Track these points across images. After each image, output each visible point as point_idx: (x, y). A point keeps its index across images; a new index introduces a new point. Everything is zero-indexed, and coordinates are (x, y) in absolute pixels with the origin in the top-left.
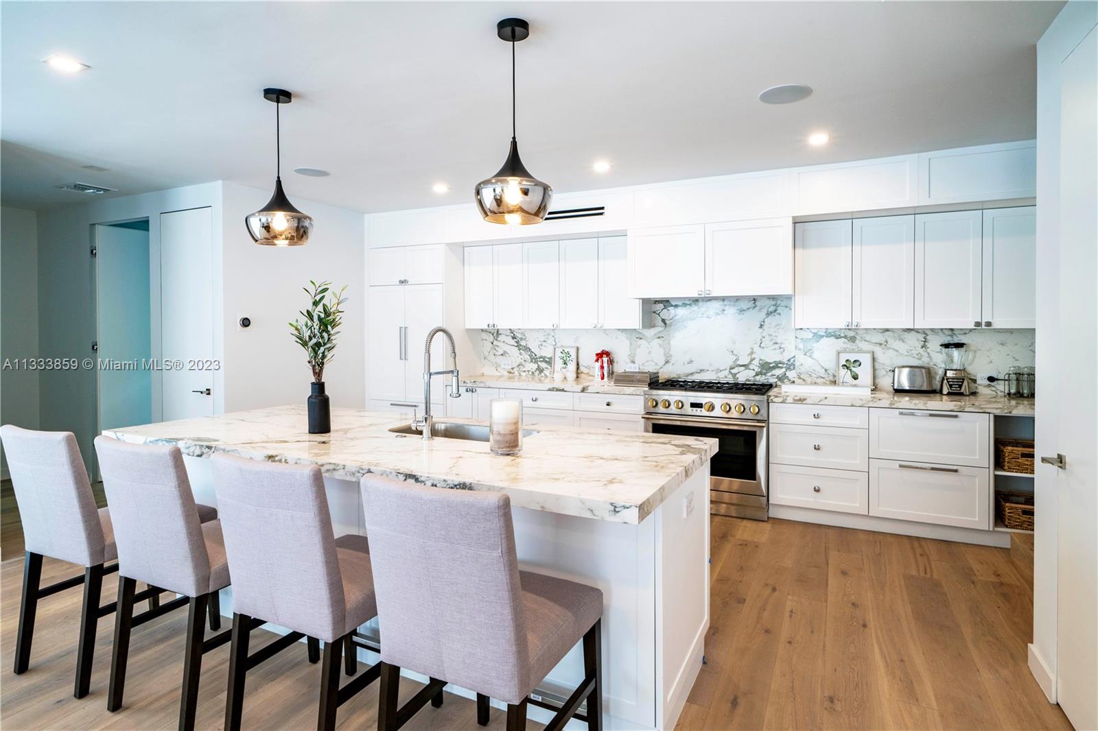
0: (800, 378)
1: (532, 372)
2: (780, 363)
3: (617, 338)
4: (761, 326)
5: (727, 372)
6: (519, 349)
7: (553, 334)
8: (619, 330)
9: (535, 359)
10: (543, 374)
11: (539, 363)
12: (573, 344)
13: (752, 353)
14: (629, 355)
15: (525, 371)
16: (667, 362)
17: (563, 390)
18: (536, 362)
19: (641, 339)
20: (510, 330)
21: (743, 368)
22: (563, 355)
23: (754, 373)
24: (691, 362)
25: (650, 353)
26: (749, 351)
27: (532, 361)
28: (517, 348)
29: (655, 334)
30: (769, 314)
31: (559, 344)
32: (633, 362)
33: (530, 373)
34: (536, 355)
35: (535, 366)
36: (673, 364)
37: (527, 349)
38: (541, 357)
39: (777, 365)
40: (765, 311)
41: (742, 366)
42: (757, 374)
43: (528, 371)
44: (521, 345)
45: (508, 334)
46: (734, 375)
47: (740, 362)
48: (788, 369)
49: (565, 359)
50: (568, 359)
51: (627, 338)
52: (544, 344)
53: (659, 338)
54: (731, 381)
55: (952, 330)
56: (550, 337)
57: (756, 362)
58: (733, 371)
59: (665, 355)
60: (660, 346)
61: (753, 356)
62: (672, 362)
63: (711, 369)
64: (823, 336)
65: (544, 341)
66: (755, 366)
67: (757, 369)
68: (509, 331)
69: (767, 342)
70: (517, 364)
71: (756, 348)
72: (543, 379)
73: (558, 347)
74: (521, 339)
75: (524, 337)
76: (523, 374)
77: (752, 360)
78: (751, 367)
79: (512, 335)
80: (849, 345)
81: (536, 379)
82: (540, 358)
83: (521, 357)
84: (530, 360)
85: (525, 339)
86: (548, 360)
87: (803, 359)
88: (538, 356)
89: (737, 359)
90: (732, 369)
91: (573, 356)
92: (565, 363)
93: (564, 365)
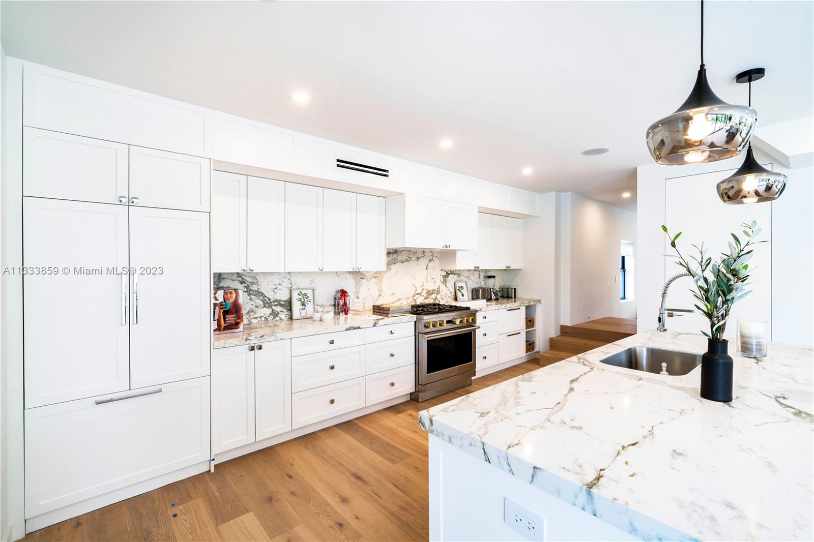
0: (442, 298)
1: (266, 318)
2: (435, 290)
3: (346, 279)
4: (427, 268)
5: (412, 299)
6: (249, 295)
7: (289, 277)
8: (347, 272)
9: (268, 304)
10: (278, 318)
11: (273, 307)
12: (309, 286)
13: (423, 285)
14: (355, 293)
15: (256, 318)
16: (379, 297)
17: (359, 328)
18: (270, 306)
19: (363, 279)
20: (238, 273)
21: (419, 295)
22: (300, 297)
23: (423, 298)
24: (393, 294)
25: (369, 289)
26: (421, 284)
27: (265, 306)
28: (247, 293)
29: (373, 275)
30: (430, 261)
31: (294, 287)
33: (263, 319)
34: (269, 299)
35: (270, 311)
36: (383, 297)
37: (259, 294)
38: (276, 301)
39: (433, 292)
40: (428, 259)
41: (418, 294)
42: (425, 298)
43: (261, 317)
44: (251, 290)
45: (235, 278)
46: (415, 300)
47: (417, 292)
48: (438, 294)
49: (303, 300)
50: (306, 300)
51: (353, 278)
52: (279, 287)
53: (375, 278)
55: (486, 270)
56: (286, 280)
57: (424, 291)
58: (415, 298)
59: (379, 290)
60: (376, 284)
61: (424, 287)
62: (383, 295)
63: (404, 298)
64: (449, 274)
65: (279, 284)
66: (424, 294)
67: (425, 296)
68: (237, 275)
69: (429, 279)
71: (425, 282)
72: (278, 323)
73: (295, 290)
74: (252, 283)
75: (255, 281)
76: (254, 321)
77: (423, 290)
78: (423, 294)
79: (240, 279)
80: (459, 279)
81: (270, 324)
82: (274, 302)
83: (253, 303)
84: (262, 306)
85: (257, 284)
86: (283, 303)
87: (443, 287)
88: (272, 300)
89: (416, 290)
90: (414, 296)
91: (311, 297)
92: (303, 304)
93: (303, 307)
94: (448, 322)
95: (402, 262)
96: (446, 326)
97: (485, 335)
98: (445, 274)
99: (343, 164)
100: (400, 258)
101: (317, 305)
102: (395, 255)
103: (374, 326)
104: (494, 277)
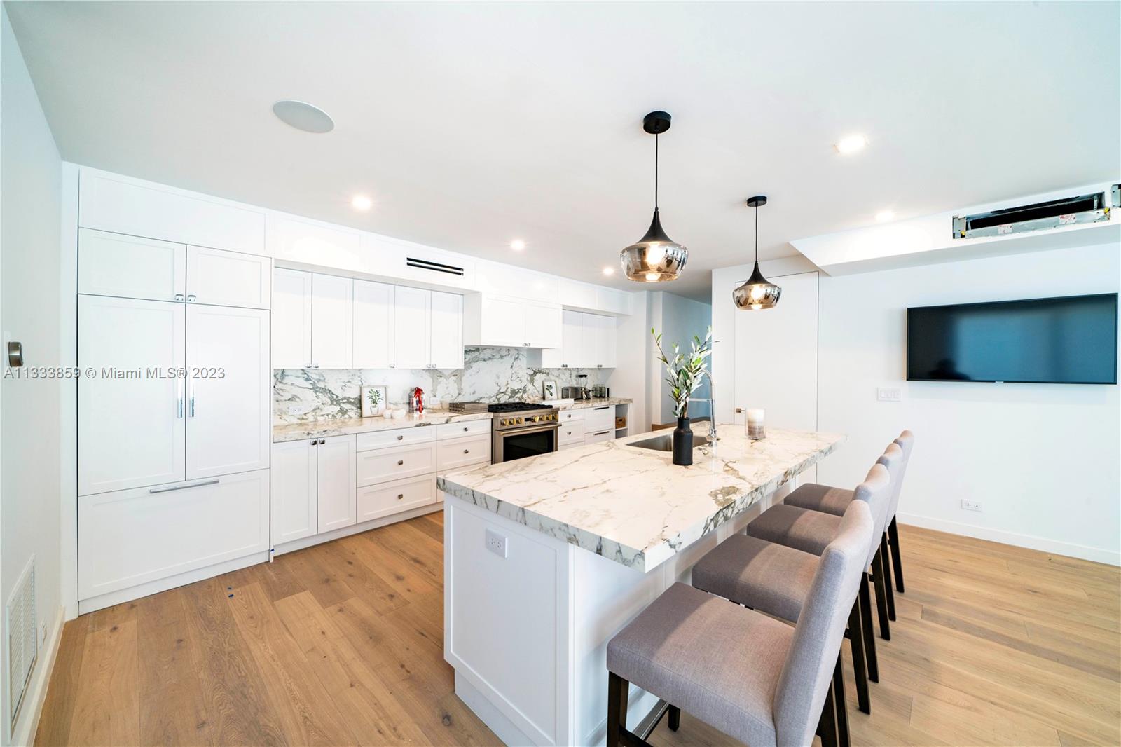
0: (528, 397)
1: (333, 415)
2: (520, 389)
3: (422, 377)
4: (512, 367)
5: (494, 398)
6: (316, 392)
7: (359, 374)
9: (336, 401)
10: (346, 416)
11: (342, 405)
12: (381, 383)
13: (507, 384)
14: (431, 390)
15: (322, 415)
16: (459, 394)
18: (338, 404)
19: (441, 376)
20: (303, 370)
22: (371, 395)
23: (508, 397)
24: (474, 393)
25: (447, 388)
27: (332, 404)
28: (312, 391)
29: (451, 373)
30: (515, 359)
31: (365, 384)
32: (435, 396)
33: (330, 416)
34: (337, 397)
35: (336, 408)
37: (326, 391)
38: (345, 398)
39: (519, 391)
40: (513, 357)
41: (502, 393)
42: (510, 397)
43: (328, 415)
44: (317, 387)
45: (300, 375)
46: (498, 399)
47: (501, 391)
48: (524, 393)
49: (374, 398)
50: (378, 398)
51: (430, 376)
52: (348, 384)
53: (454, 376)
54: (496, 402)
55: (577, 369)
56: (356, 377)
57: (509, 390)
58: (498, 397)
59: (458, 388)
60: (455, 382)
61: (508, 386)
62: (463, 393)
64: (537, 373)
65: (348, 382)
67: (510, 394)
68: (301, 372)
69: (514, 377)
70: (312, 408)
71: (510, 382)
72: (346, 420)
73: (365, 387)
74: (319, 380)
75: (322, 378)
76: (321, 419)
77: (507, 388)
78: (507, 393)
79: (306, 376)
80: (547, 378)
81: (338, 421)
82: (342, 399)
83: (319, 400)
84: (330, 403)
85: (323, 381)
86: (353, 401)
87: (530, 386)
88: (340, 397)
89: (500, 389)
90: (497, 395)
91: (383, 395)
92: (375, 402)
93: (374, 405)
94: (527, 420)
95: (484, 360)
96: (524, 423)
97: (570, 433)
98: (532, 372)
99: (412, 262)
100: (482, 356)
101: (390, 403)
102: (477, 354)
103: (447, 422)
104: (586, 376)
